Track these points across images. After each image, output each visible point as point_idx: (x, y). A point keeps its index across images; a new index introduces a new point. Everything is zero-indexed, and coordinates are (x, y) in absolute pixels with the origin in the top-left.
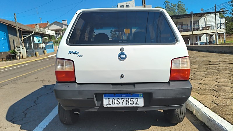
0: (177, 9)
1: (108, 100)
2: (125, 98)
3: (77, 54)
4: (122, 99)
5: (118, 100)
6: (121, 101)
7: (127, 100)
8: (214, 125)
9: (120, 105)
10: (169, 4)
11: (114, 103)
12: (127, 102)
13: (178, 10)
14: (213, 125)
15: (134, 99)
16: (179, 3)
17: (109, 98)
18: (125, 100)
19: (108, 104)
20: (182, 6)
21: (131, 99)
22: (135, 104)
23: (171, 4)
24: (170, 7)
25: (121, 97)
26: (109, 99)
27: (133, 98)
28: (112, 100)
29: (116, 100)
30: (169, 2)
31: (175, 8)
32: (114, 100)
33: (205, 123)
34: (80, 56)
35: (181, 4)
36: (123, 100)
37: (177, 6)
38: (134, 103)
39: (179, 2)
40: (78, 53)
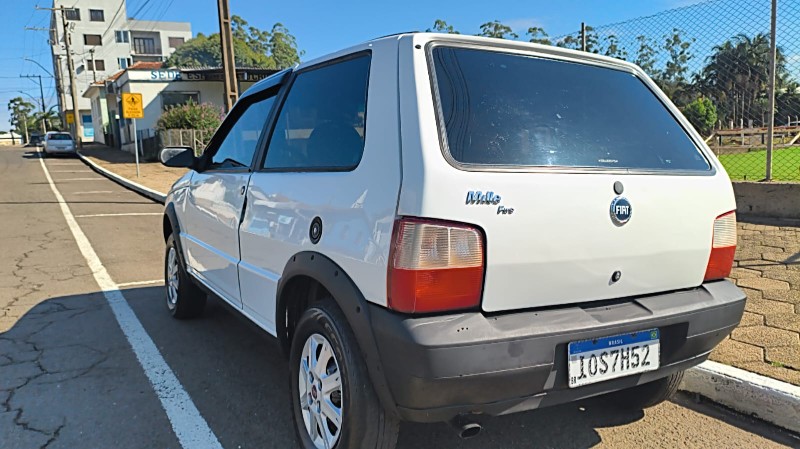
0: (269, 48)
1: (579, 361)
2: (619, 348)
3: (495, 203)
4: (613, 352)
5: (604, 357)
6: (610, 359)
7: (625, 354)
8: (751, 394)
9: (609, 375)
10: (243, 27)
11: (593, 371)
12: (625, 361)
13: (273, 51)
14: (745, 393)
15: (640, 349)
16: (278, 32)
17: (582, 354)
18: (620, 354)
19: (580, 378)
20: (287, 42)
21: (633, 349)
22: (643, 364)
23: (251, 29)
24: (247, 40)
25: (612, 346)
26: (582, 358)
27: (637, 347)
28: (588, 360)
29: (598, 358)
30: (244, 23)
31: (263, 43)
32: (593, 360)
33: (703, 393)
34: (504, 212)
35: (283, 32)
36: (615, 355)
37: (269, 38)
38: (641, 361)
39: (277, 27)
40: (498, 201)
